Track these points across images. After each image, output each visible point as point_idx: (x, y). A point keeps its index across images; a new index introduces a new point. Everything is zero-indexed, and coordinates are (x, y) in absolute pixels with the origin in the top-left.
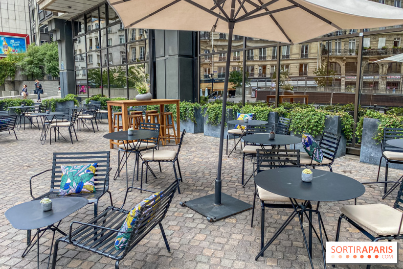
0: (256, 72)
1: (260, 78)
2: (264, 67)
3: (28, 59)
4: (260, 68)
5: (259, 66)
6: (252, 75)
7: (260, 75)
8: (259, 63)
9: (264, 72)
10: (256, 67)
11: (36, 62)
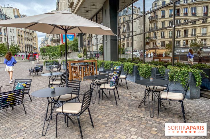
0: (182, 44)
1: (184, 47)
2: (187, 41)
3: (73, 43)
4: (184, 41)
5: (184, 40)
6: (179, 45)
7: (184, 45)
8: (184, 39)
9: (187, 44)
10: (182, 41)
11: (76, 44)
